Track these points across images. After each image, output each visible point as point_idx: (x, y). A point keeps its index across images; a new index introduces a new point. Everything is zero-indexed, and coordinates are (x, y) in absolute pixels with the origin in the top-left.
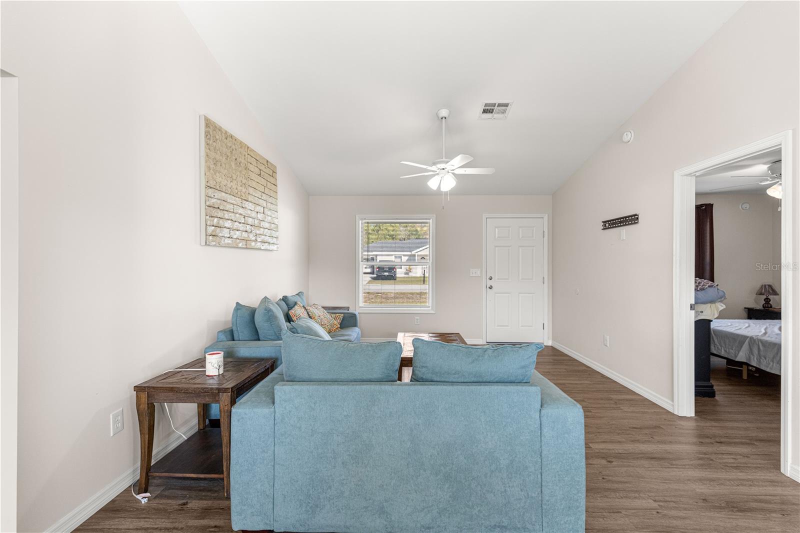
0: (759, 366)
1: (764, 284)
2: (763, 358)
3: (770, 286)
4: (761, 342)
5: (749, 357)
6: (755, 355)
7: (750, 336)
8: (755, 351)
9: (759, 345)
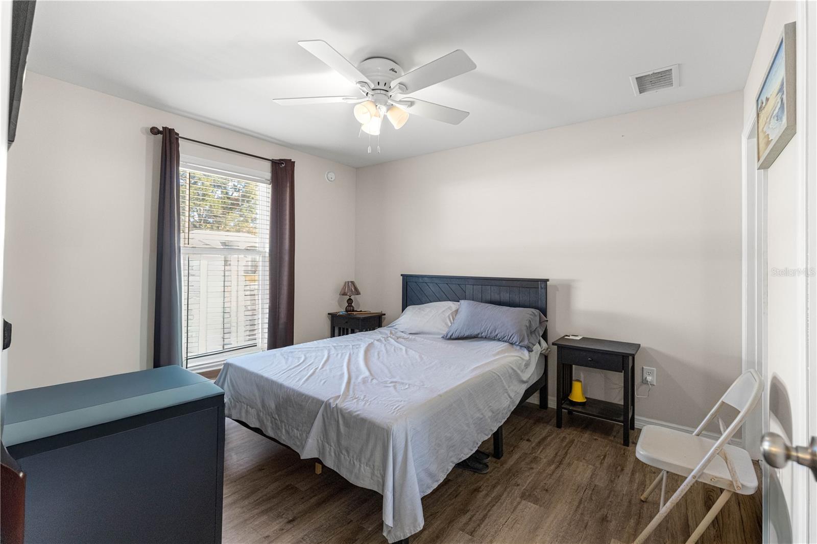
0: (338, 467)
1: (347, 281)
2: (344, 452)
3: (352, 283)
4: (342, 414)
5: (323, 446)
6: (332, 444)
7: (326, 400)
8: (333, 435)
9: (338, 422)
